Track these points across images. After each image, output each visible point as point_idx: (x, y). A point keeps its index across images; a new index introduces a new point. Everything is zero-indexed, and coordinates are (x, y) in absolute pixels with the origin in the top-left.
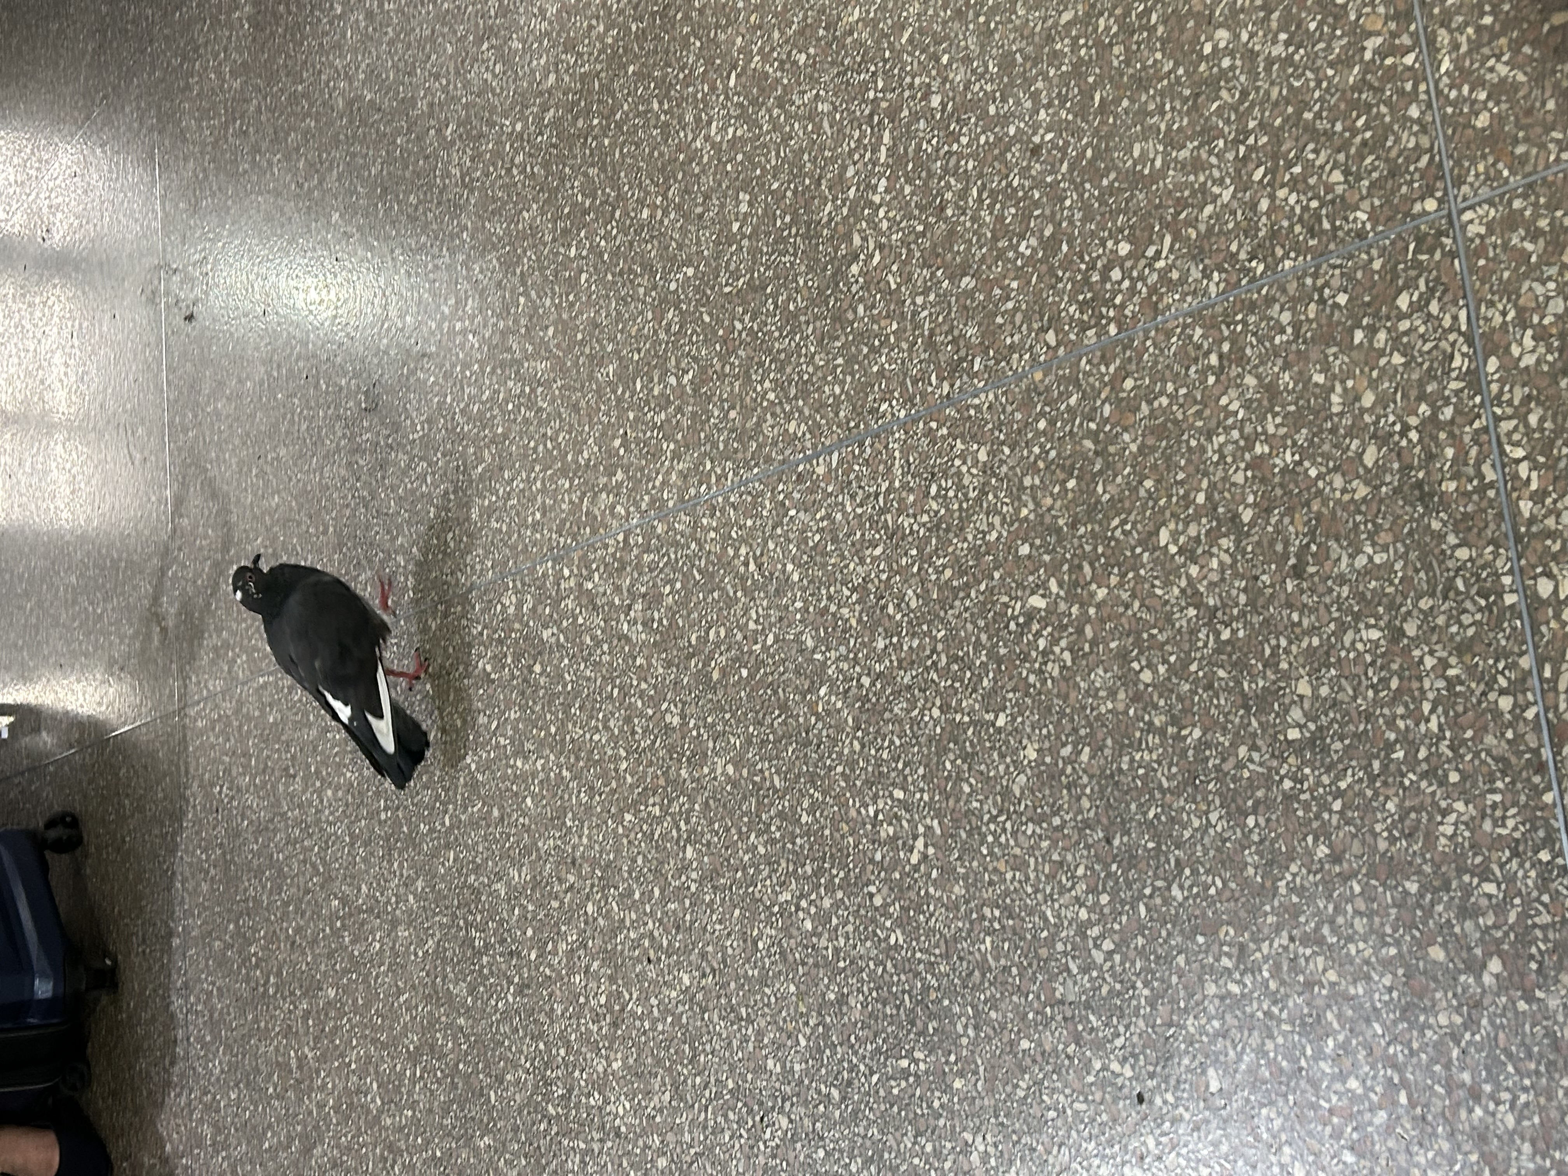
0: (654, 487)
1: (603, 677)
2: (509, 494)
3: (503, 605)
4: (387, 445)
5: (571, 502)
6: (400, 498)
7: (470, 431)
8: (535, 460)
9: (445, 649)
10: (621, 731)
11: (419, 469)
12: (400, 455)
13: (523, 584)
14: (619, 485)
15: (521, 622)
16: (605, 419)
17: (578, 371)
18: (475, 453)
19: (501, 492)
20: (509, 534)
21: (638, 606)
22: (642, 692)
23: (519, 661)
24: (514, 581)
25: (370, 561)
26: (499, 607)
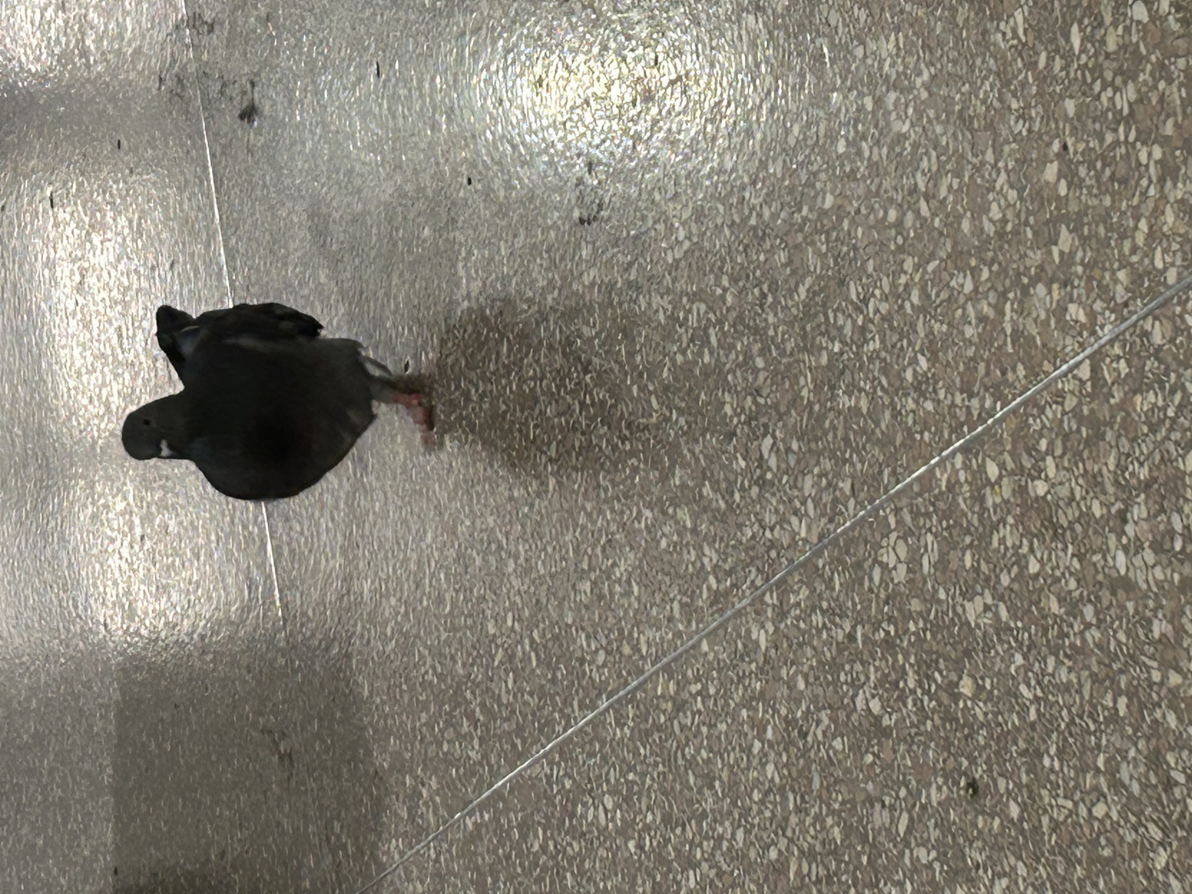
0: (1134, 249)
1: (1094, 677)
2: (863, 330)
3: (884, 567)
4: (629, 284)
5: (982, 319)
6: (666, 389)
7: (774, 216)
8: (900, 249)
9: (791, 685)
10: (1145, 786)
11: (692, 320)
12: (656, 300)
13: (916, 515)
14: (1067, 259)
15: (921, 595)
16: (1021, 127)
17: (958, 39)
18: (790, 262)
19: (848, 330)
20: (874, 415)
21: (1139, 511)
22: (1174, 692)
23: (930, 678)
24: (897, 511)
25: (631, 533)
26: (877, 574)
